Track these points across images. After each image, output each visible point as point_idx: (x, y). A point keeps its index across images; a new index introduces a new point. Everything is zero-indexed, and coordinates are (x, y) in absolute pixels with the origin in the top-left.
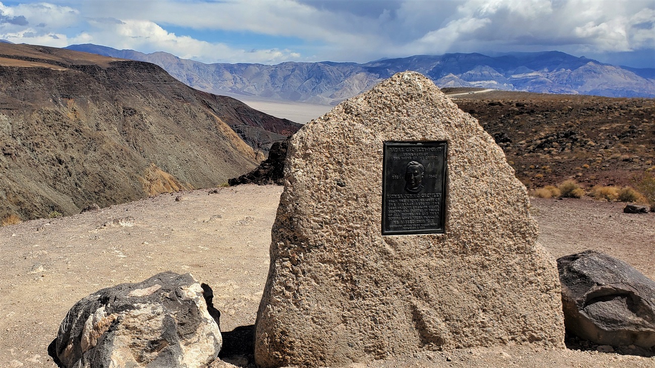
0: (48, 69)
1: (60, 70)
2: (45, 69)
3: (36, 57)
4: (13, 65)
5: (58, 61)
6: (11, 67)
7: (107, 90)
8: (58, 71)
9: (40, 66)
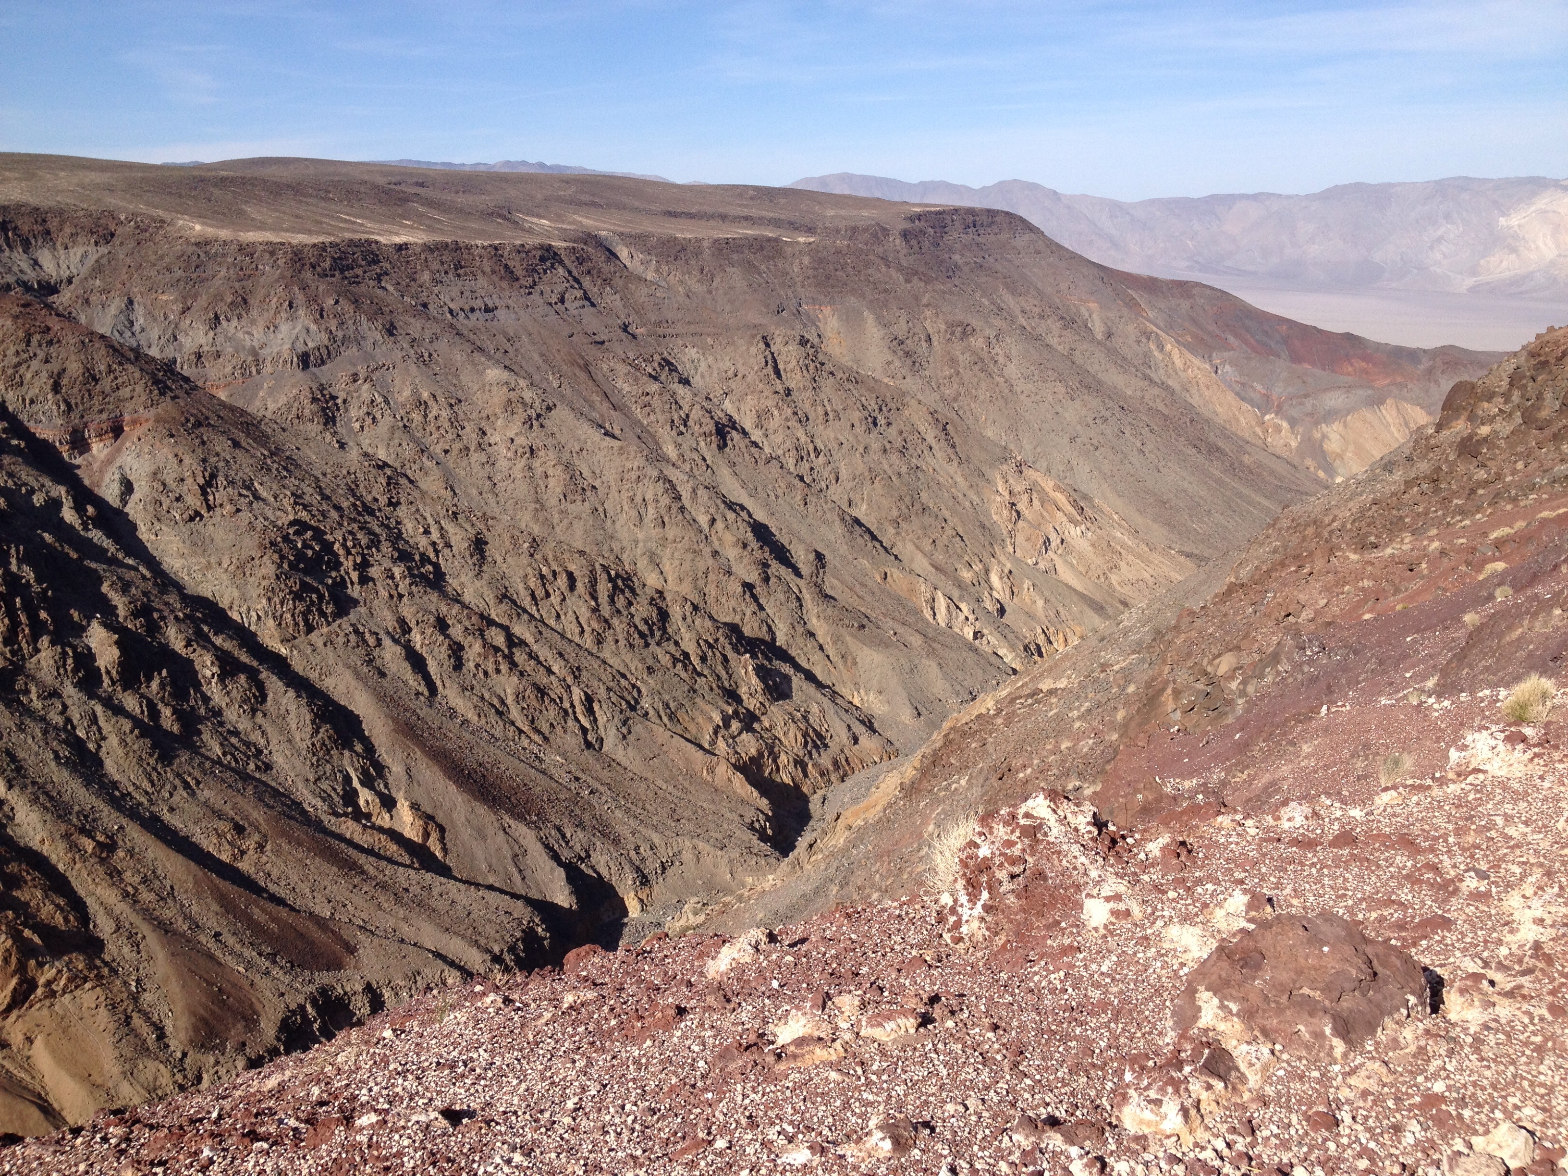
0: (777, 240)
1: (802, 240)
2: (769, 240)
3: (746, 212)
4: (700, 236)
5: (792, 219)
6: (699, 240)
7: (907, 281)
8: (798, 243)
9: (757, 232)
